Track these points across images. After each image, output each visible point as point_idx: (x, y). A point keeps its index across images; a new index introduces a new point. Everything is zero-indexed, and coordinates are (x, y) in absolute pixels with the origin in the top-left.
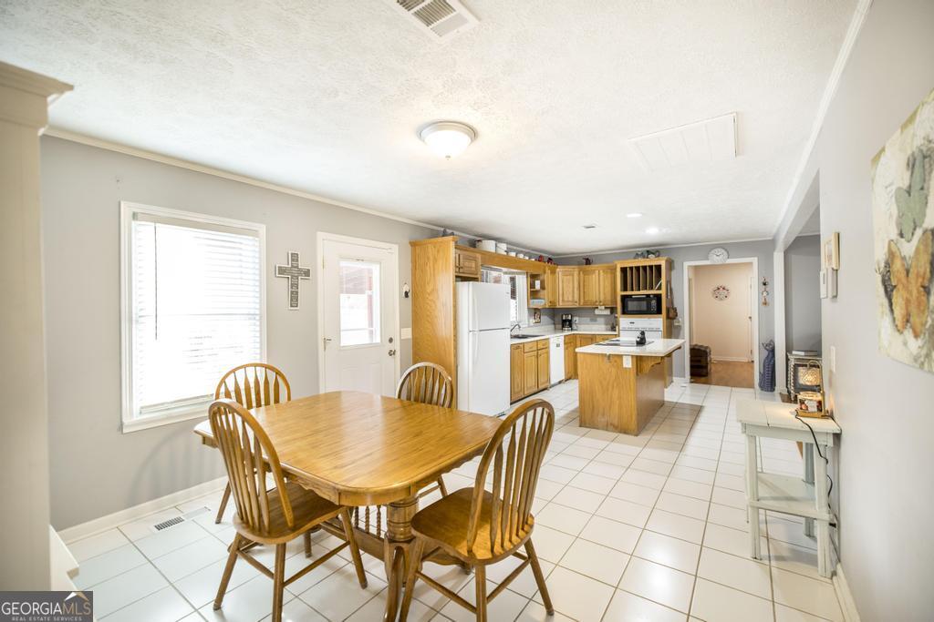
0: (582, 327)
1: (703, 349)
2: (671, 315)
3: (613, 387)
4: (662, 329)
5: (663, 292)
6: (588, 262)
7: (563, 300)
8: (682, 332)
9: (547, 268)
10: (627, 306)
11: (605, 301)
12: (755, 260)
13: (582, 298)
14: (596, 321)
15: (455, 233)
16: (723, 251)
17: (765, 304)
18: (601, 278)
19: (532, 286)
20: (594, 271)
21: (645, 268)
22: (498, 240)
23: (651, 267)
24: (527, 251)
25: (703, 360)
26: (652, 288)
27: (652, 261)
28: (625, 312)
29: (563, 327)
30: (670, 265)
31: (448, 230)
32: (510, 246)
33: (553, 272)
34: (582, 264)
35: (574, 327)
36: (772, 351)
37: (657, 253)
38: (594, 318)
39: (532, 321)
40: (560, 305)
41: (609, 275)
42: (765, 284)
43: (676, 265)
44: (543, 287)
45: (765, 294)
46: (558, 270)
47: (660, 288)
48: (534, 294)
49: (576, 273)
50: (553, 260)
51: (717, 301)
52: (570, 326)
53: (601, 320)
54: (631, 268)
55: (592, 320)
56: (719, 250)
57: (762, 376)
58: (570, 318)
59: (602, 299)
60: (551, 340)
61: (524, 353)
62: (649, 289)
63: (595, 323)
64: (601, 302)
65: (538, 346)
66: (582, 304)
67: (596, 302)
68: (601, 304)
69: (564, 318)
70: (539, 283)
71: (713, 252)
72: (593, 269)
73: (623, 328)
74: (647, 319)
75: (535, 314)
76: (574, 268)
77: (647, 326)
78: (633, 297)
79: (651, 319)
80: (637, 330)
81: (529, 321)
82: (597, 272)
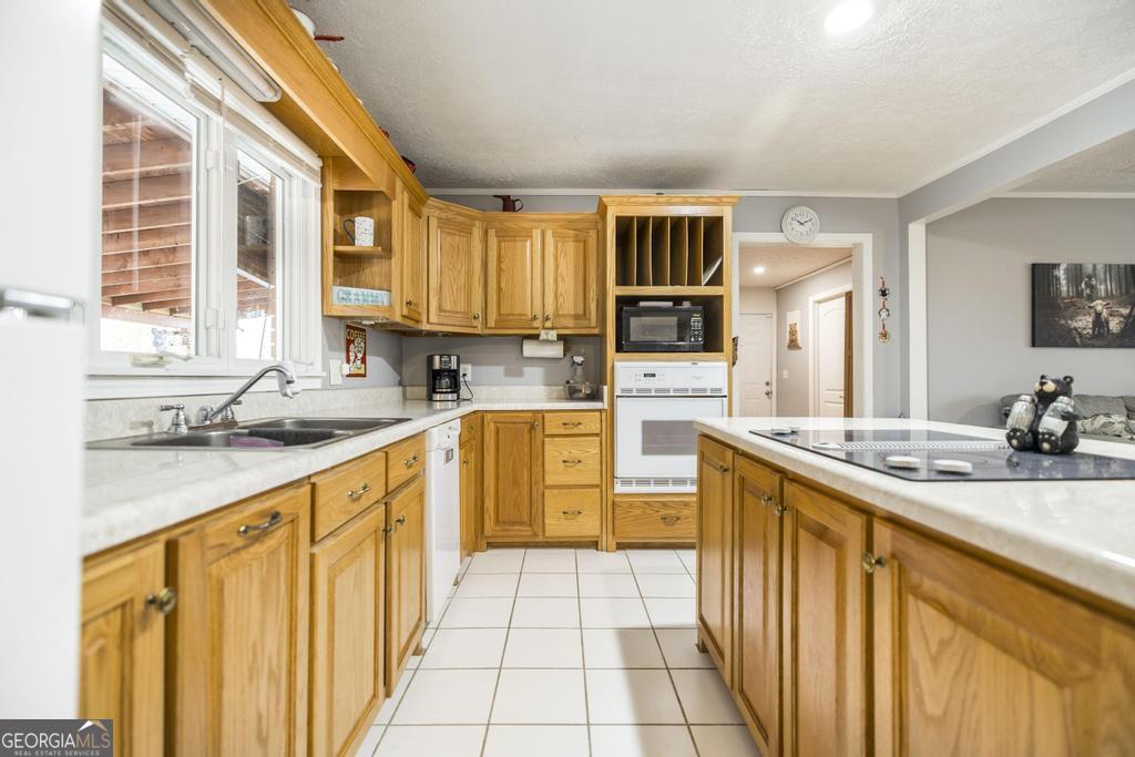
0: (484, 391)
4: (725, 392)
5: (724, 292)
6: (510, 203)
7: (441, 309)
10: (631, 330)
12: (866, 241)
13: (492, 307)
14: (520, 374)
16: (813, 214)
17: (885, 335)
18: (550, 251)
19: (345, 235)
26: (694, 281)
29: (433, 390)
35: (464, 392)
38: (519, 368)
39: (340, 367)
40: (432, 322)
42: (884, 293)
44: (383, 246)
45: (884, 314)
47: (715, 282)
48: (347, 265)
49: (477, 233)
52: (455, 387)
53: (535, 373)
54: (643, 221)
55: (508, 373)
56: (806, 210)
58: (450, 366)
59: (550, 311)
60: (425, 439)
61: (313, 541)
62: (690, 283)
63: (516, 379)
64: (547, 319)
65: (391, 476)
66: (491, 323)
67: (535, 318)
68: (548, 324)
69: (437, 366)
70: (371, 230)
71: (792, 214)
72: (526, 225)
73: (623, 390)
74: (689, 364)
75: (349, 342)
76: (472, 218)
77: (692, 384)
78: (642, 304)
79: (700, 364)
80: (663, 394)
81: (326, 367)
82: (537, 234)
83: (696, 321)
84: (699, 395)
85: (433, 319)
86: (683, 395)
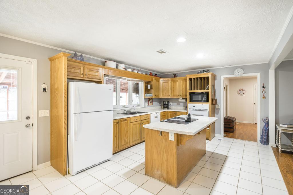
0: (173, 107)
1: (231, 119)
2: (214, 103)
3: (163, 152)
4: (208, 110)
5: (209, 91)
6: (175, 76)
8: (220, 111)
9: (154, 79)
10: (193, 98)
11: (182, 95)
12: (258, 75)
13: (172, 93)
14: (179, 104)
15: (83, 55)
16: (242, 70)
17: (264, 97)
18: (181, 83)
19: (146, 87)
20: (177, 81)
21: (201, 78)
22: (118, 62)
23: (204, 78)
24: (140, 69)
25: (231, 124)
26: (204, 89)
27: (205, 75)
28: (192, 101)
29: (164, 107)
30: (214, 77)
31: (78, 53)
32: (127, 66)
33: (158, 81)
34: (172, 77)
35: (170, 107)
36: (268, 123)
37: (208, 71)
38: (179, 103)
39: (147, 104)
41: (185, 82)
42: (264, 87)
43: (218, 77)
44: (151, 88)
45: (264, 92)
46: (161, 80)
47: (208, 89)
48: (147, 91)
49: (170, 82)
50: (158, 75)
51: (239, 96)
52: (168, 107)
53: (182, 104)
54: (194, 79)
55: (177, 104)
56: (240, 69)
57: (262, 136)
58: (167, 103)
59: (181, 94)
60: (151, 115)
61: (130, 122)
62: (203, 89)
63: (179, 105)
64: (181, 95)
65: (142, 118)
66: (172, 96)
67: (179, 95)
68: (181, 96)
69: (164, 103)
70: (150, 86)
71: (236, 70)
72: (177, 79)
73: (189, 109)
74: (201, 105)
75: (149, 101)
76: (169, 79)
77: (201, 108)
78: (195, 93)
79: (203, 105)
80: (196, 110)
81: (145, 104)
82: (179, 81)
83: (205, 96)
84: (203, 110)
85: (162, 96)
86: (200, 110)
